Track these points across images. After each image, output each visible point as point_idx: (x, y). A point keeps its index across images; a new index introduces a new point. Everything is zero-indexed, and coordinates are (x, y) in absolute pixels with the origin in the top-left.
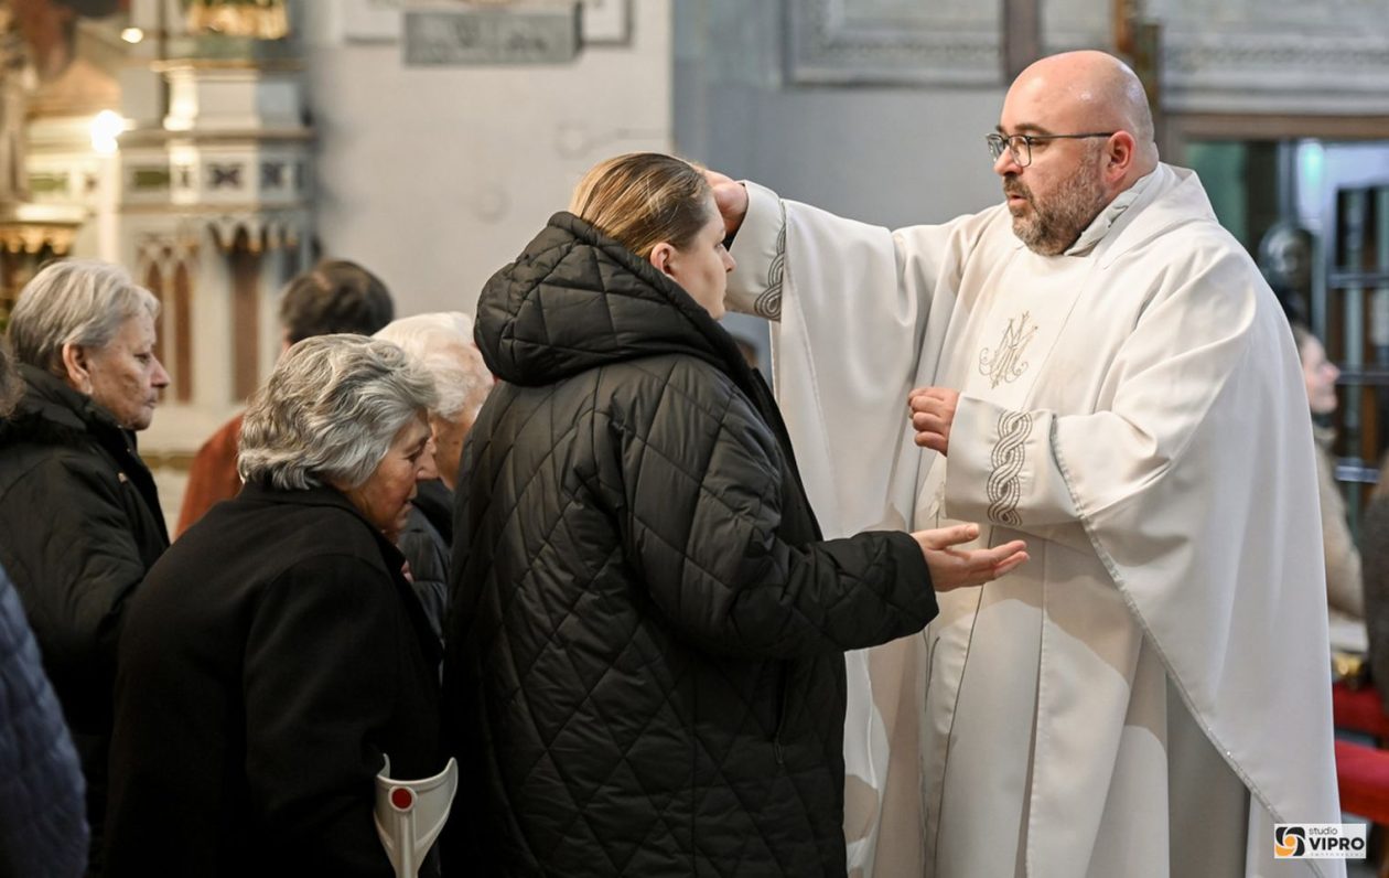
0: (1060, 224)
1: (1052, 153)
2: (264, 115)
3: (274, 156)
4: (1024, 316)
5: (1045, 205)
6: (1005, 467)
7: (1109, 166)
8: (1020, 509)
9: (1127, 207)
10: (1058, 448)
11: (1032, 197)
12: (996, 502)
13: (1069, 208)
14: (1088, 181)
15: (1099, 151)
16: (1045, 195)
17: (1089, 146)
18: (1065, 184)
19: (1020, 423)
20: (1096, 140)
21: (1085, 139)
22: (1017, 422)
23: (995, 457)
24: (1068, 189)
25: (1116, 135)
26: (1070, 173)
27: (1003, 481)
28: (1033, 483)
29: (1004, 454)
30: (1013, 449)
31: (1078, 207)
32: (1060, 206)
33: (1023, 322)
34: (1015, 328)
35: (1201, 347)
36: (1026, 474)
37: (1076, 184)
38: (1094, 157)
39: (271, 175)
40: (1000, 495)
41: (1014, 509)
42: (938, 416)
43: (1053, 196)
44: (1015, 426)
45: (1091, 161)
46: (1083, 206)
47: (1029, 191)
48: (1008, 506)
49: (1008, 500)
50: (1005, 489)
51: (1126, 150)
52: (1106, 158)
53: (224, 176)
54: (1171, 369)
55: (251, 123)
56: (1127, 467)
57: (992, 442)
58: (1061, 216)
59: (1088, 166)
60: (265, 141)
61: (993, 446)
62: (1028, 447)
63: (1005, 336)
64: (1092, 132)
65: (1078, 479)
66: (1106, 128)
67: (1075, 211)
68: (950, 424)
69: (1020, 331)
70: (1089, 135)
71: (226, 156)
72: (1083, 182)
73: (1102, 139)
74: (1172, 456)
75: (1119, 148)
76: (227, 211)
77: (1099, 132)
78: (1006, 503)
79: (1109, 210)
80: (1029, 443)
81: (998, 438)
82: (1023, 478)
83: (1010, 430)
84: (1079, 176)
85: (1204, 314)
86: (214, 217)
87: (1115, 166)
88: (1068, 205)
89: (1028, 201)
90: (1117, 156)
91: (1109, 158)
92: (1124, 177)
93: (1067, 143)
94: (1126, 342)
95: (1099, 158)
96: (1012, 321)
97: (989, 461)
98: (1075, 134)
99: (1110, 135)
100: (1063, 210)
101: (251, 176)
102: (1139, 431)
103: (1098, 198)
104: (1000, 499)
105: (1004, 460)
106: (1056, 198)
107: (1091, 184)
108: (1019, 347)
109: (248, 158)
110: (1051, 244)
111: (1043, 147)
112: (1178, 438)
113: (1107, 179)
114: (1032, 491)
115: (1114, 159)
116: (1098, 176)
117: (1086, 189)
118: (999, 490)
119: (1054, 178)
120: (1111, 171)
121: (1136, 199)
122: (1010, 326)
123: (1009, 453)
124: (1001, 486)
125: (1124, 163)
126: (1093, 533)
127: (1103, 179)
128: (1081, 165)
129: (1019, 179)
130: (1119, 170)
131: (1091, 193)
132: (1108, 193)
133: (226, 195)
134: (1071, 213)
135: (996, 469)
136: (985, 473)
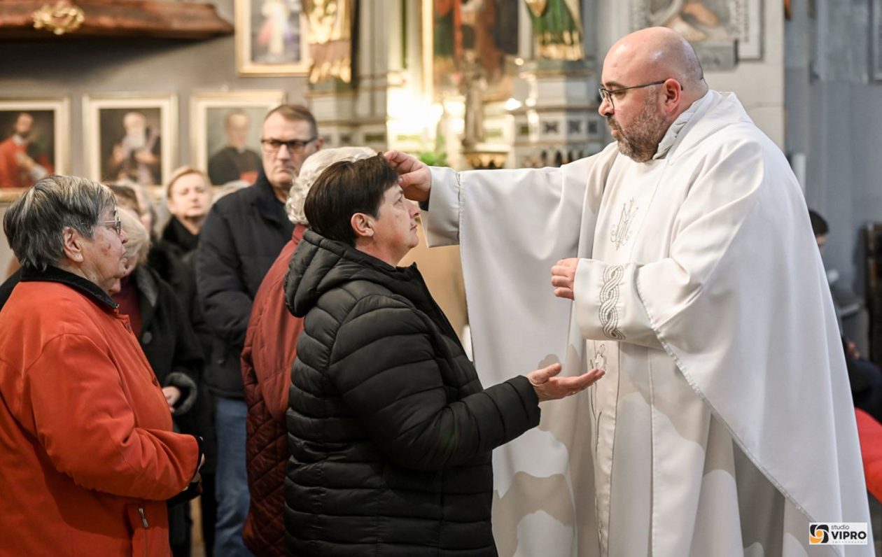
0: (640, 143)
1: (628, 100)
2: (568, 97)
3: (575, 117)
4: (631, 201)
5: (628, 133)
6: (609, 301)
7: (667, 101)
8: (620, 328)
9: (686, 122)
10: (639, 286)
11: (620, 128)
12: (606, 324)
13: (643, 132)
14: (652, 114)
15: (657, 93)
16: (627, 126)
17: (649, 92)
18: (637, 118)
19: (616, 272)
20: (654, 87)
21: (645, 88)
22: (614, 272)
23: (602, 296)
24: (640, 121)
25: (666, 82)
26: (640, 111)
27: (608, 311)
28: (625, 310)
29: (607, 293)
30: (612, 289)
31: (649, 131)
32: (637, 132)
33: (631, 205)
34: (627, 210)
35: (724, 206)
36: (620, 305)
37: (644, 117)
38: (653, 98)
39: (574, 127)
40: (607, 320)
41: (616, 328)
42: (566, 276)
43: (631, 126)
44: (613, 275)
45: (652, 101)
46: (652, 130)
47: (618, 125)
48: (613, 327)
49: (612, 323)
50: (609, 316)
51: (675, 91)
52: (663, 97)
53: (550, 128)
54: (704, 224)
55: (562, 102)
56: (676, 292)
57: (600, 286)
58: (639, 138)
59: (651, 104)
60: (569, 110)
61: (600, 289)
62: (621, 287)
63: (622, 215)
64: (651, 82)
65: (651, 305)
66: (660, 78)
67: (648, 133)
68: (573, 281)
69: (629, 211)
70: (649, 85)
71: (551, 118)
72: (648, 115)
73: (658, 85)
74: (703, 281)
75: (671, 90)
76: (552, 144)
77: (655, 81)
78: (611, 325)
79: (674, 126)
80: (622, 284)
81: (603, 283)
82: (619, 307)
83: (610, 277)
84: (645, 112)
85: (727, 184)
86: (545, 148)
87: (670, 101)
88: (642, 130)
89: (619, 131)
90: (671, 95)
91: (666, 97)
92: (677, 107)
93: (636, 91)
94: (681, 209)
95: (658, 98)
96: (625, 205)
97: (598, 299)
98: (639, 84)
99: (664, 82)
100: (640, 134)
101: (563, 127)
102: (682, 268)
103: (661, 124)
104: (607, 323)
105: (607, 297)
106: (634, 127)
107: (654, 115)
108: (629, 221)
109: (561, 119)
110: (640, 155)
111: (623, 95)
112: (706, 270)
113: (666, 111)
114: (624, 316)
115: (669, 97)
116: (658, 110)
117: (651, 120)
118: (606, 317)
119: (631, 115)
120: (667, 105)
121: (691, 117)
122: (624, 209)
123: (610, 292)
124: (607, 314)
125: (675, 99)
126: (663, 339)
127: (663, 111)
128: (647, 104)
129: (613, 117)
130: (673, 104)
131: (655, 121)
132: (668, 119)
133: (552, 137)
134: (645, 135)
135: (603, 304)
136: (597, 306)
